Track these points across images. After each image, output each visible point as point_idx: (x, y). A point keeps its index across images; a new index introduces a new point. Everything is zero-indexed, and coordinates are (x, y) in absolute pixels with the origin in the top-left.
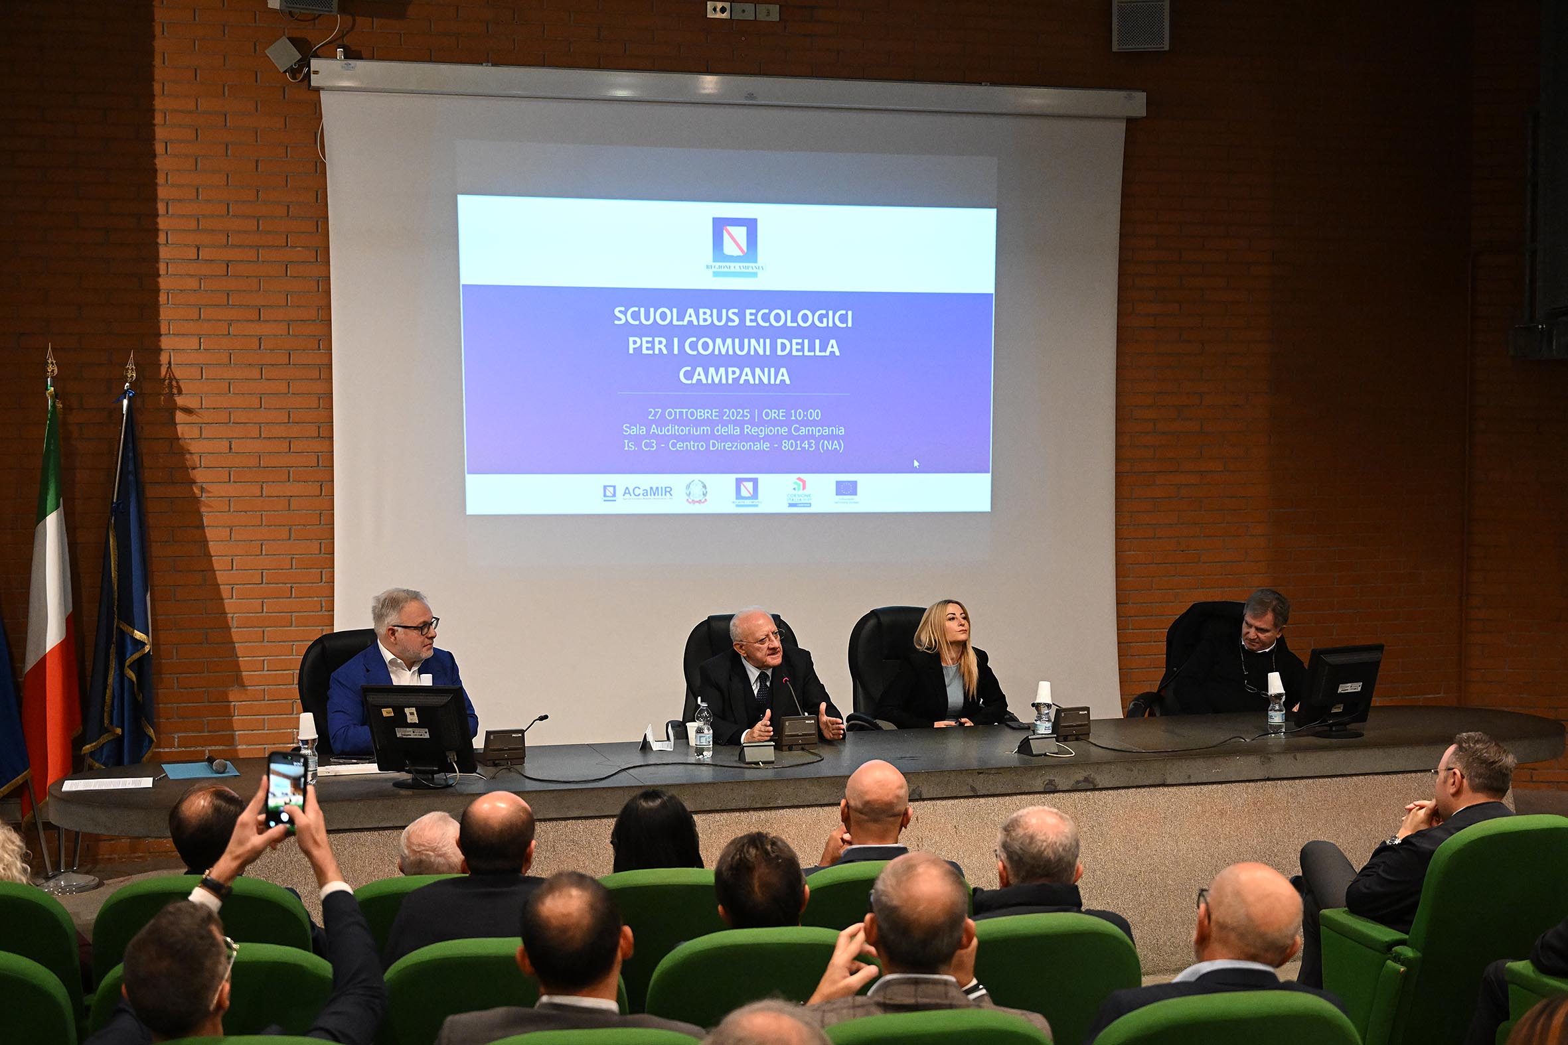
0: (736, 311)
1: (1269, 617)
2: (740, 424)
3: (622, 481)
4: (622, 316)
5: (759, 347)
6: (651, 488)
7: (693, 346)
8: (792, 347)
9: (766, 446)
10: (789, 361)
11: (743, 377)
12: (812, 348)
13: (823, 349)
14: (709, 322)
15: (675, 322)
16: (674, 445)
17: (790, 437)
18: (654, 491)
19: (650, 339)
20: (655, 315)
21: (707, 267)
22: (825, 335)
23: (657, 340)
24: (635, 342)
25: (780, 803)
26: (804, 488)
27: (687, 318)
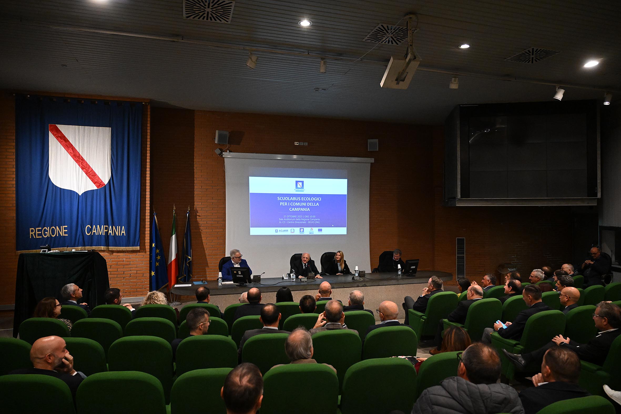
0: (300, 198)
1: (399, 254)
2: (301, 218)
3: (279, 229)
4: (279, 199)
5: (304, 204)
7: (292, 204)
8: (310, 204)
9: (305, 222)
10: (309, 207)
11: (301, 210)
12: (314, 204)
13: (316, 205)
14: (295, 200)
15: (289, 200)
16: (288, 222)
17: (310, 221)
18: (285, 231)
20: (285, 198)
21: (295, 190)
22: (316, 202)
23: (285, 203)
24: (281, 203)
25: (308, 289)
26: (312, 230)
27: (291, 199)
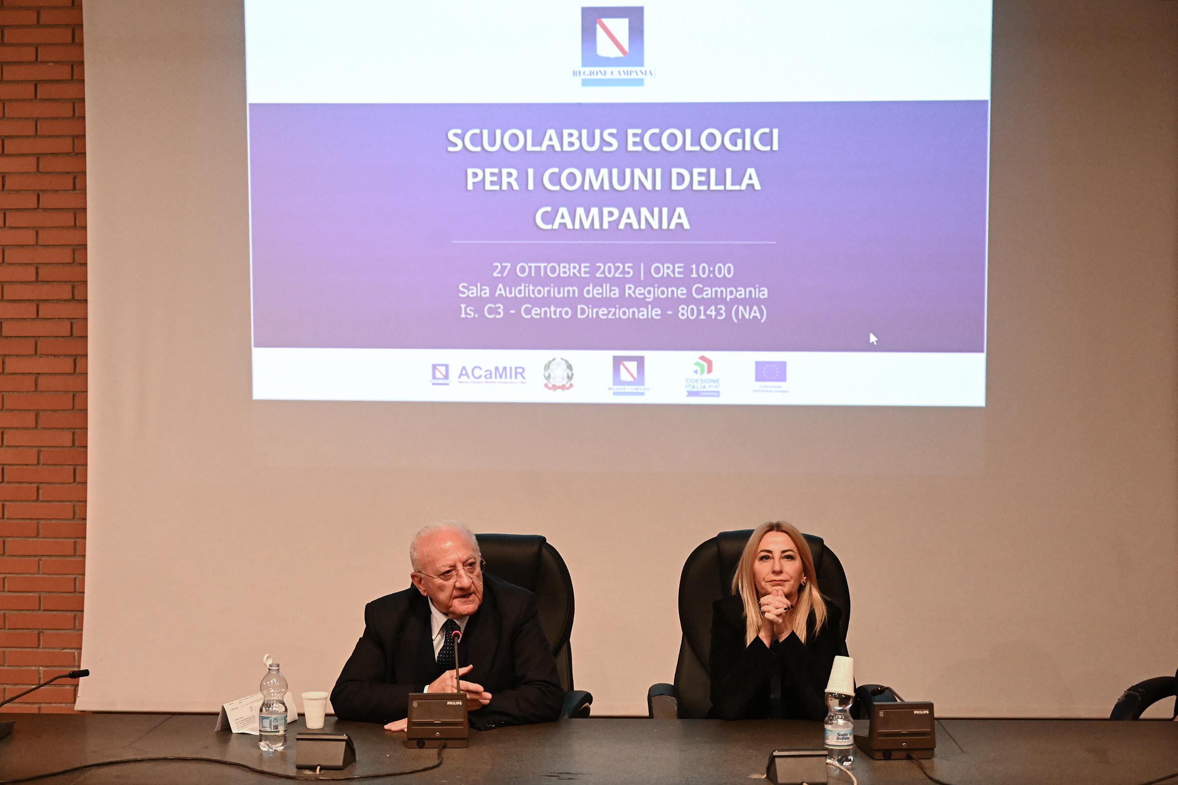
0: (614, 131)
2: (620, 283)
3: (457, 358)
4: (459, 140)
5: (646, 179)
6: (497, 368)
7: (555, 179)
8: (693, 178)
9: (656, 313)
10: (688, 198)
11: (624, 220)
12: (721, 180)
13: (737, 180)
14: (577, 146)
15: (530, 148)
16: (528, 311)
17: (689, 301)
18: (501, 373)
19: (496, 170)
20: (503, 138)
21: (575, 73)
22: (740, 161)
23: (505, 171)
24: (475, 175)
26: (710, 370)
27: (546, 142)
